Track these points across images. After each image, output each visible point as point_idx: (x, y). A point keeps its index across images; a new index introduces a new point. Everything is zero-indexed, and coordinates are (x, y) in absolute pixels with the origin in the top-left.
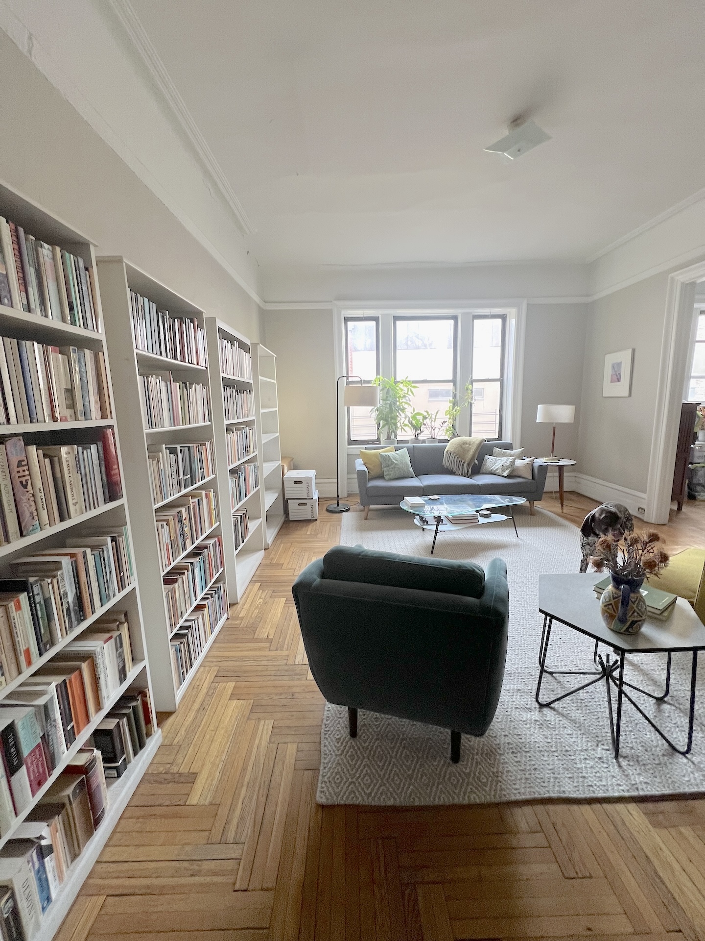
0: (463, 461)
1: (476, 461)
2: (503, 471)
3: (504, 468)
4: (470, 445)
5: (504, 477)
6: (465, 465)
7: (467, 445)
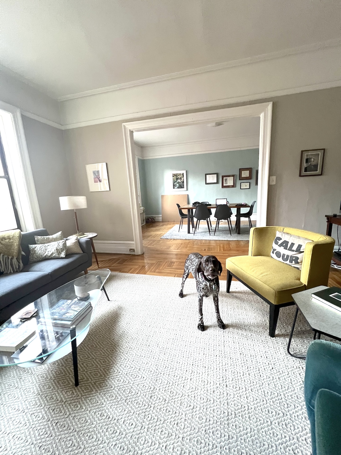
0: (10, 257)
1: (23, 253)
2: (59, 253)
3: (59, 251)
4: (10, 239)
5: (62, 258)
6: (15, 260)
7: (7, 240)
